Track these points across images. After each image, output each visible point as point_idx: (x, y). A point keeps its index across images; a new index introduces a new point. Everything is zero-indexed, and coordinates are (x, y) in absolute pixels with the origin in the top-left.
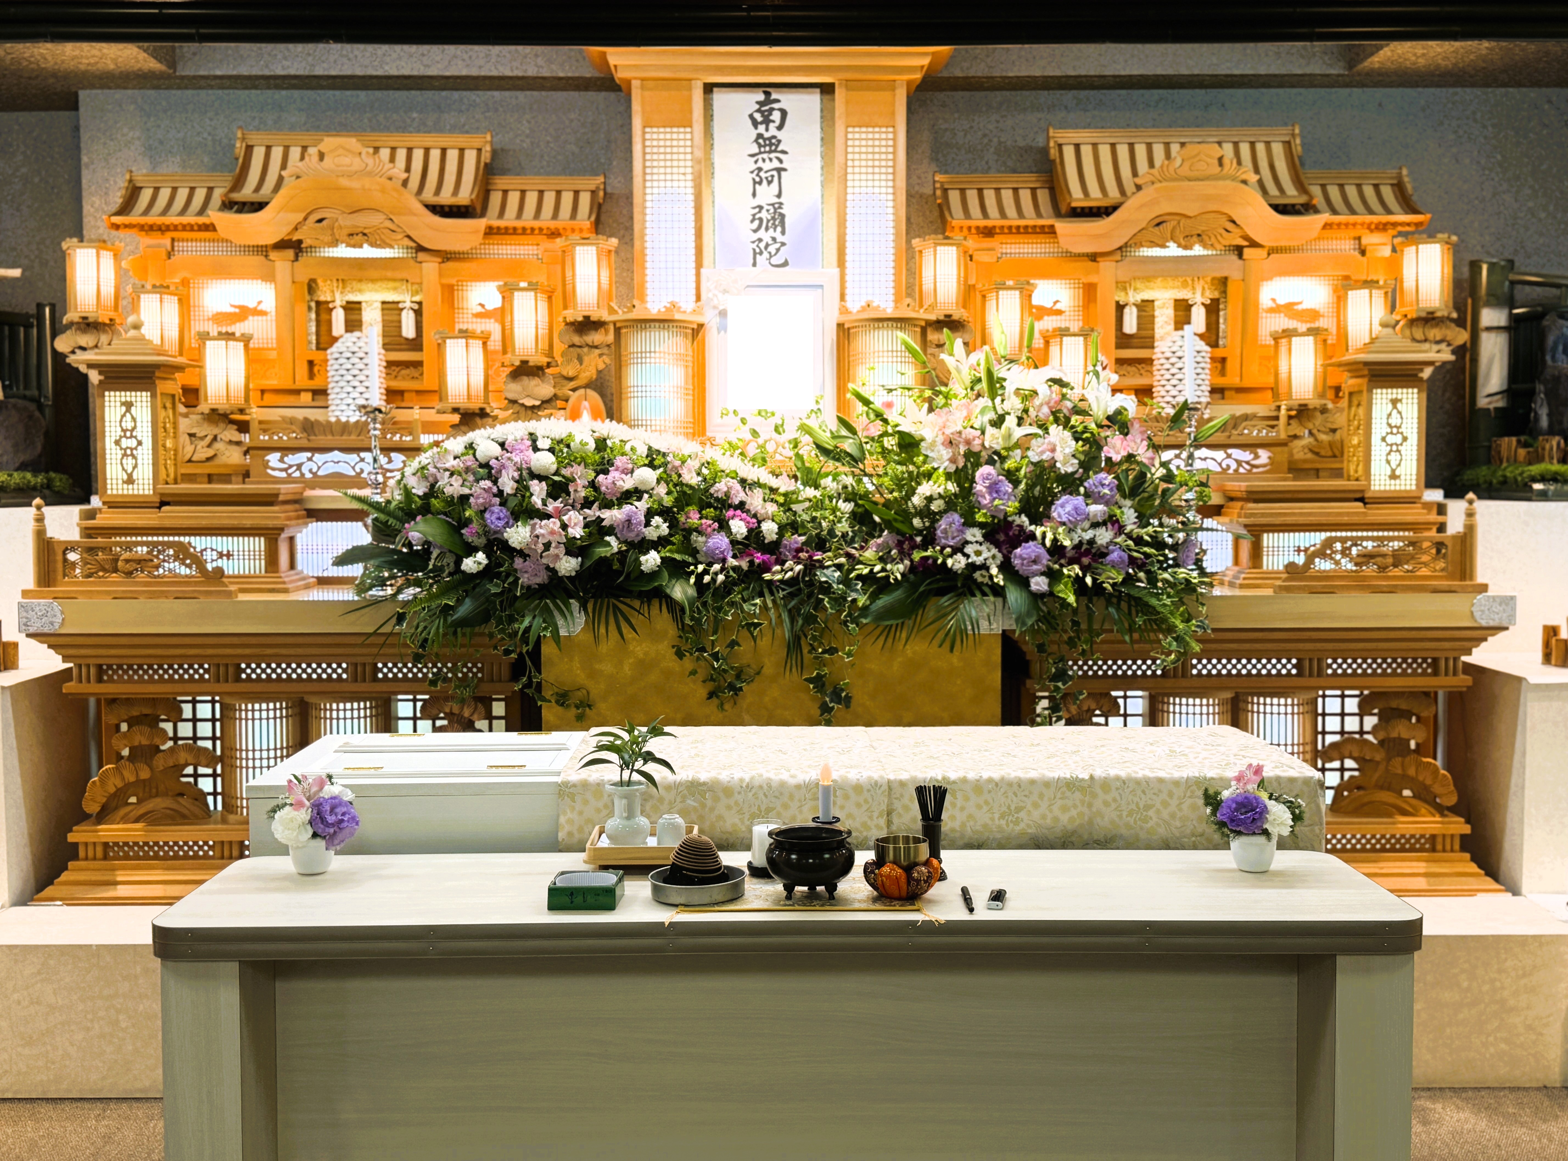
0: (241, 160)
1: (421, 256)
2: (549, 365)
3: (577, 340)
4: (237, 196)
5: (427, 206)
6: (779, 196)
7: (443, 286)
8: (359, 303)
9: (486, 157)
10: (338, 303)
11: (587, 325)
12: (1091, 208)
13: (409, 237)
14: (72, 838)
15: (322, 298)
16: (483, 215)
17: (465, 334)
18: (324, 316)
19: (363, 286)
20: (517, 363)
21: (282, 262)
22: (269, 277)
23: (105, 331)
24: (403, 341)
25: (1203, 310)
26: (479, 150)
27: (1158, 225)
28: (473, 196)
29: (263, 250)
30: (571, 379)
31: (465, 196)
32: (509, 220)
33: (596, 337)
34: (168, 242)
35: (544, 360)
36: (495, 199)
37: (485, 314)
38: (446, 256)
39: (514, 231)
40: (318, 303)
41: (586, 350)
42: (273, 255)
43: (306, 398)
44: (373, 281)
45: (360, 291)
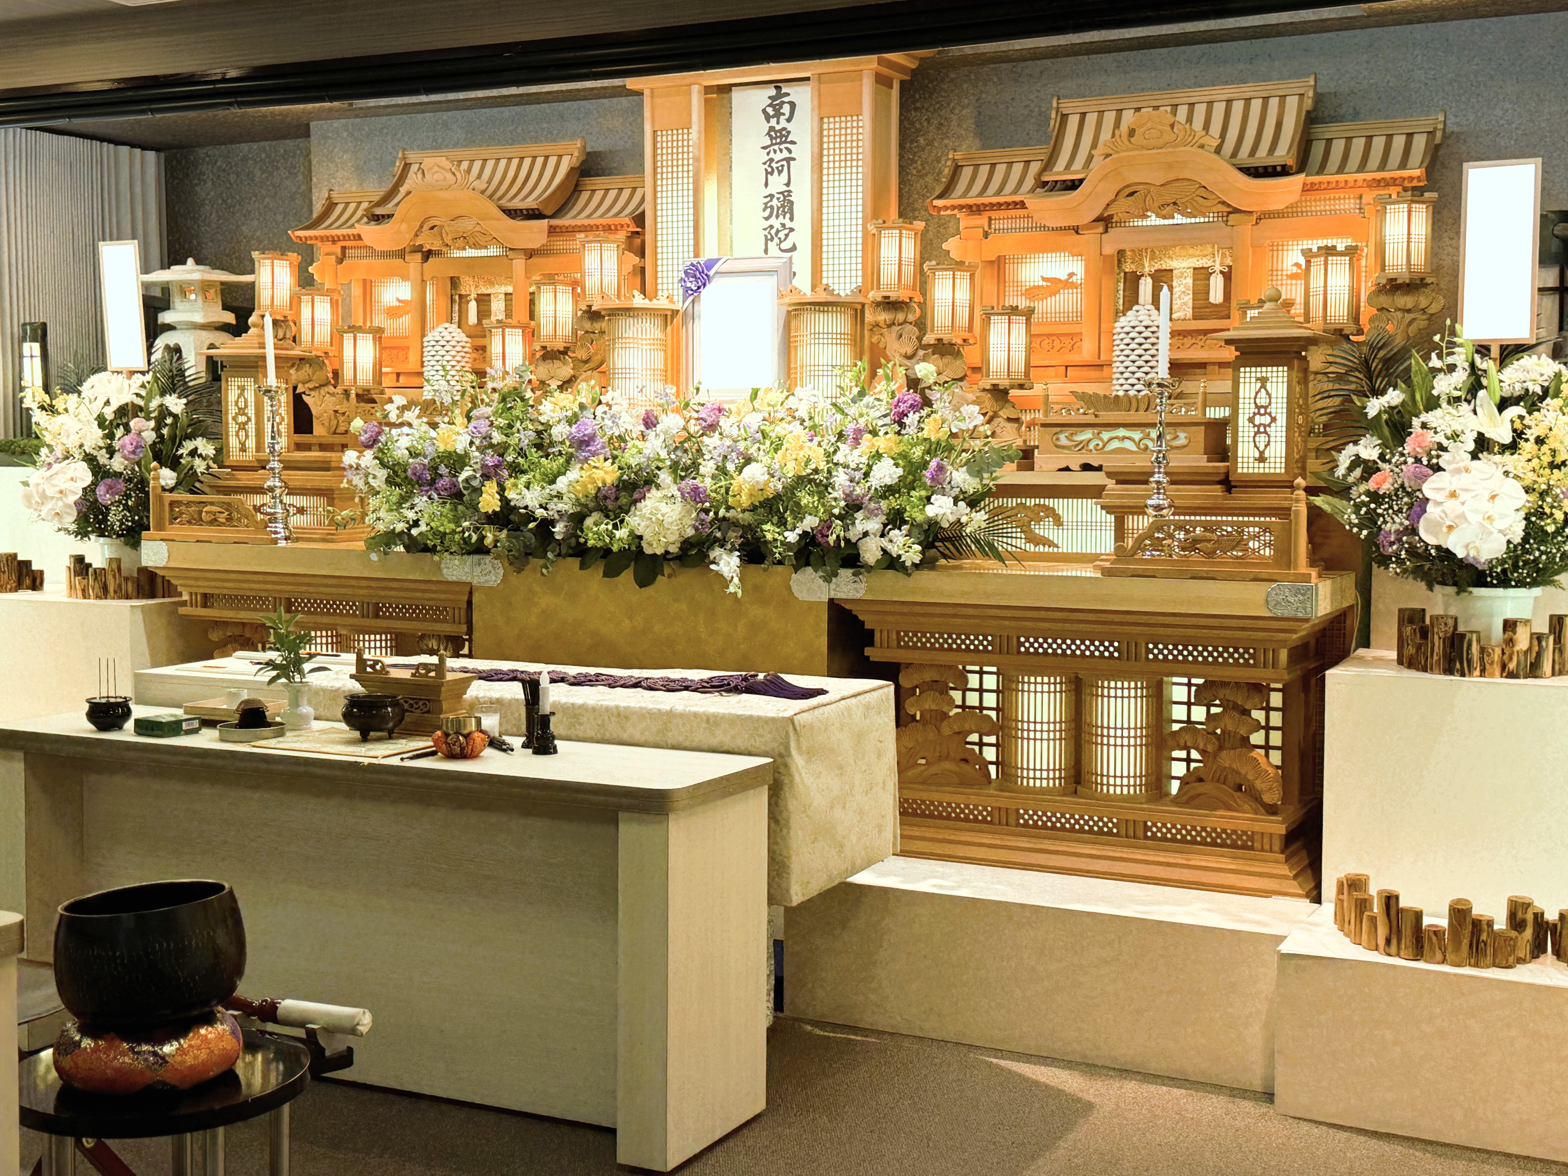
0: (397, 177)
1: (511, 254)
2: (568, 350)
3: (588, 327)
4: (382, 210)
5: (505, 211)
6: (788, 184)
8: (489, 295)
9: (573, 162)
10: (473, 296)
12: (1068, 182)
13: (496, 238)
15: (463, 292)
18: (464, 308)
19: (490, 280)
20: (543, 349)
21: (415, 263)
22: (405, 275)
25: (1220, 279)
26: (574, 157)
27: (1130, 195)
29: (401, 254)
30: (586, 362)
32: (582, 218)
34: (339, 250)
38: (528, 254)
39: (578, 229)
40: (461, 296)
41: (593, 336)
42: (408, 258)
45: (491, 284)
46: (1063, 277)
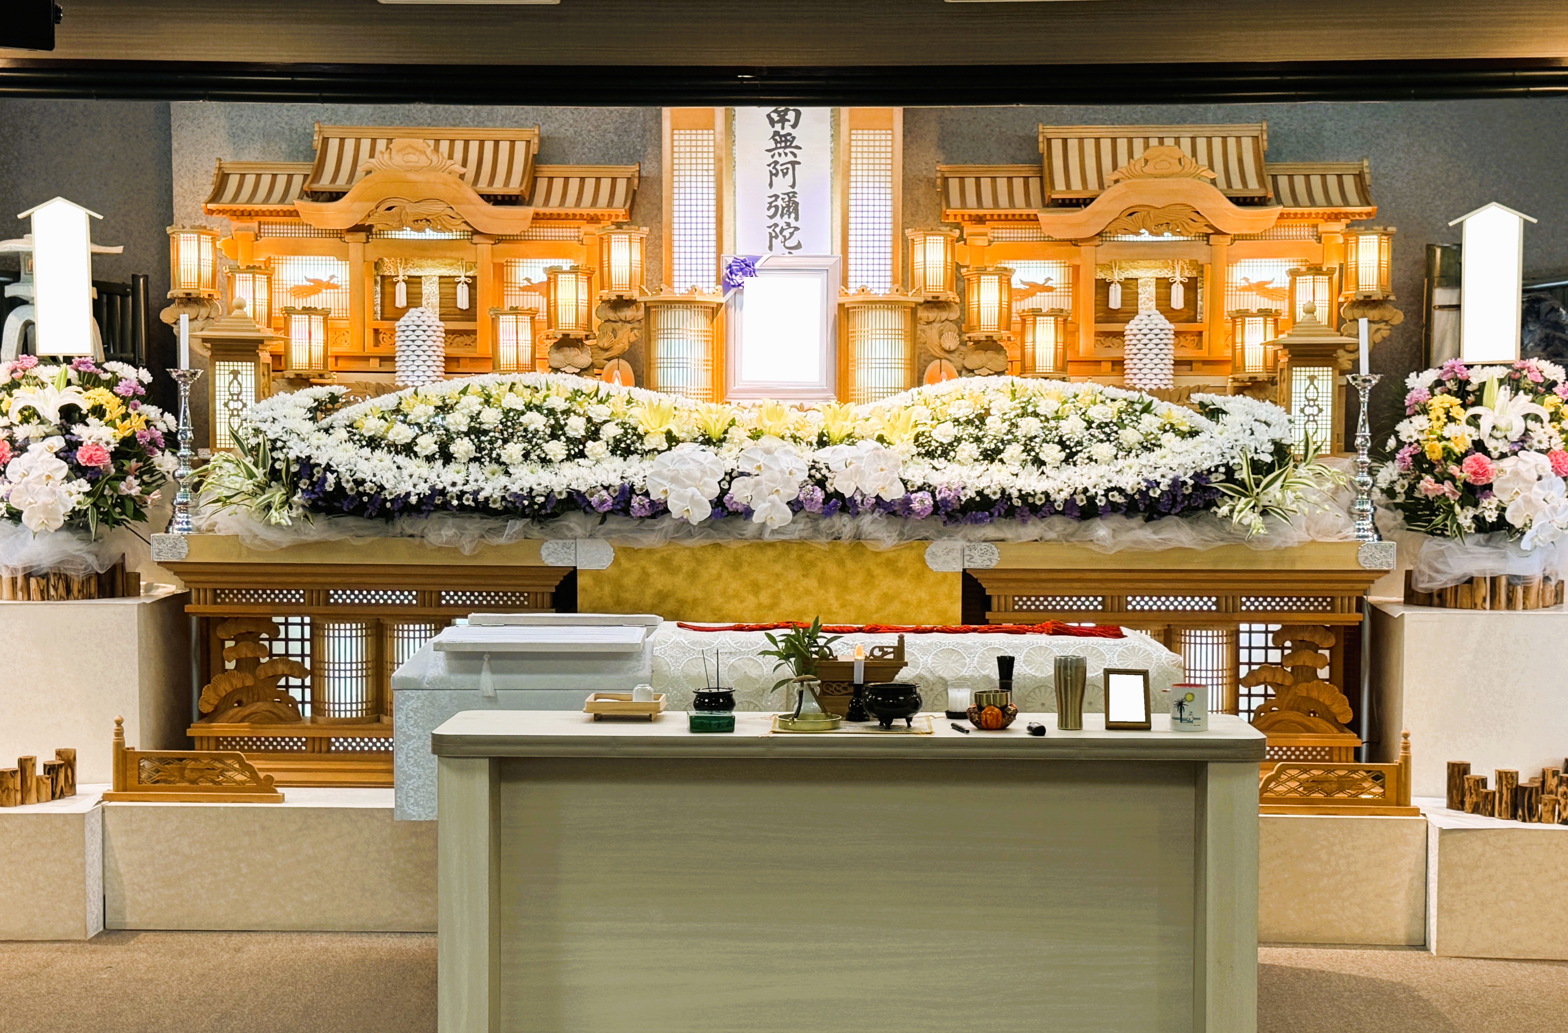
0: (318, 152)
1: (476, 239)
2: (587, 337)
3: (611, 315)
4: (316, 187)
5: (482, 196)
6: (793, 186)
7: (494, 264)
8: (420, 277)
9: (534, 149)
10: (401, 278)
11: (620, 303)
12: (1071, 200)
13: (466, 222)
14: (190, 732)
15: (387, 273)
16: (530, 203)
17: (515, 311)
18: (388, 289)
19: (424, 262)
20: (560, 336)
21: (355, 242)
22: (343, 256)
23: (204, 305)
24: (458, 312)
25: (1181, 288)
26: (528, 142)
27: (1131, 214)
28: (523, 188)
29: (338, 234)
30: (606, 350)
31: (515, 187)
32: (554, 207)
33: (628, 313)
34: (256, 225)
35: (582, 334)
36: (542, 185)
37: (530, 288)
38: (499, 239)
39: (559, 217)
40: (383, 277)
41: (619, 324)
42: (348, 238)
43: (374, 364)
44: (433, 258)
45: (420, 267)
46: (1041, 281)
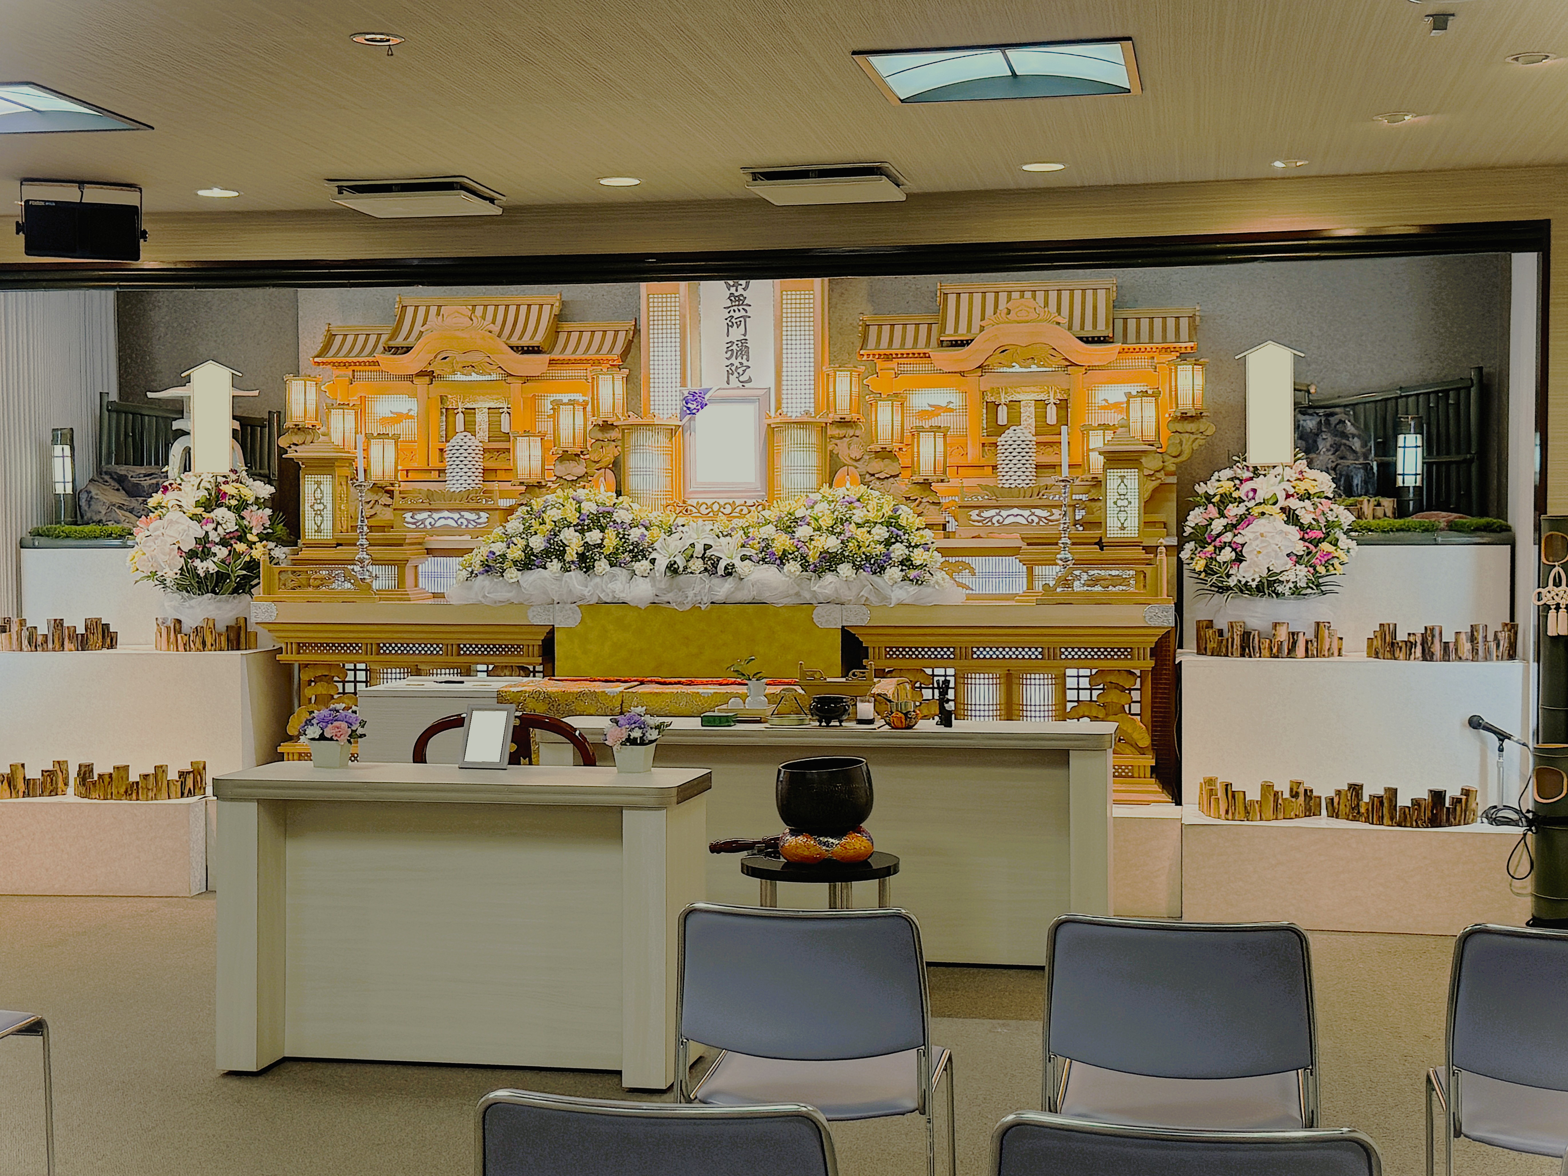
0: (398, 317)
1: (509, 379)
2: (582, 453)
3: (600, 436)
4: (392, 343)
5: (513, 348)
6: (745, 334)
7: (524, 398)
8: (474, 409)
9: (556, 311)
10: (460, 410)
11: (606, 426)
12: (959, 341)
13: (500, 367)
14: (280, 750)
15: (450, 406)
16: (550, 351)
17: (528, 434)
18: (451, 419)
19: (475, 398)
20: (562, 452)
21: (422, 385)
22: (413, 394)
23: (309, 433)
24: (502, 435)
25: (1055, 408)
26: (552, 306)
27: (1002, 352)
28: (546, 340)
29: (410, 378)
31: (540, 340)
32: (568, 355)
34: (351, 373)
35: (578, 450)
36: (561, 339)
38: (527, 379)
40: (447, 409)
41: (606, 443)
42: (416, 380)
43: (434, 475)
44: (481, 395)
45: (473, 401)
46: (944, 405)
